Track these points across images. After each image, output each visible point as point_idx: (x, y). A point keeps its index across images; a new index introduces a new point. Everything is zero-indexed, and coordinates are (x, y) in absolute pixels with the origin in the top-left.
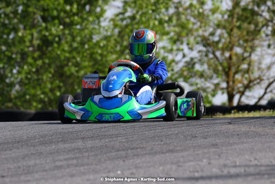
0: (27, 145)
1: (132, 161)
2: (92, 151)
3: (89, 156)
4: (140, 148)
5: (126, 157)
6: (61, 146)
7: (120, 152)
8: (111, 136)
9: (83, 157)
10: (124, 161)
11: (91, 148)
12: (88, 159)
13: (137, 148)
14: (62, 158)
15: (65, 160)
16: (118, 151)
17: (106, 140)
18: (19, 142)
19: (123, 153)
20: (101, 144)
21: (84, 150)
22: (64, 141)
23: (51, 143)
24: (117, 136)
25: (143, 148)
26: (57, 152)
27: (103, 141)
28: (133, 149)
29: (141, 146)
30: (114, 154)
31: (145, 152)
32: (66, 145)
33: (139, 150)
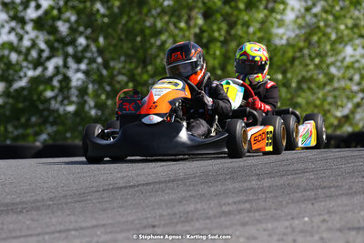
0: (185, 184)
1: (323, 203)
2: (269, 192)
3: (266, 198)
4: (334, 186)
5: (315, 199)
6: (230, 185)
7: (308, 193)
8: (295, 172)
9: (258, 199)
10: (313, 204)
11: (269, 187)
12: (265, 201)
13: (331, 187)
14: (230, 201)
15: (235, 203)
16: (305, 191)
17: (289, 177)
18: (173, 181)
19: (311, 194)
20: (282, 182)
21: (259, 191)
22: (232, 179)
23: (216, 181)
24: (304, 171)
25: (338, 186)
26: (224, 193)
27: (285, 178)
28: (325, 188)
29: (336, 184)
30: (300, 195)
31: (340, 192)
32: (237, 185)
33: (333, 189)
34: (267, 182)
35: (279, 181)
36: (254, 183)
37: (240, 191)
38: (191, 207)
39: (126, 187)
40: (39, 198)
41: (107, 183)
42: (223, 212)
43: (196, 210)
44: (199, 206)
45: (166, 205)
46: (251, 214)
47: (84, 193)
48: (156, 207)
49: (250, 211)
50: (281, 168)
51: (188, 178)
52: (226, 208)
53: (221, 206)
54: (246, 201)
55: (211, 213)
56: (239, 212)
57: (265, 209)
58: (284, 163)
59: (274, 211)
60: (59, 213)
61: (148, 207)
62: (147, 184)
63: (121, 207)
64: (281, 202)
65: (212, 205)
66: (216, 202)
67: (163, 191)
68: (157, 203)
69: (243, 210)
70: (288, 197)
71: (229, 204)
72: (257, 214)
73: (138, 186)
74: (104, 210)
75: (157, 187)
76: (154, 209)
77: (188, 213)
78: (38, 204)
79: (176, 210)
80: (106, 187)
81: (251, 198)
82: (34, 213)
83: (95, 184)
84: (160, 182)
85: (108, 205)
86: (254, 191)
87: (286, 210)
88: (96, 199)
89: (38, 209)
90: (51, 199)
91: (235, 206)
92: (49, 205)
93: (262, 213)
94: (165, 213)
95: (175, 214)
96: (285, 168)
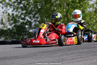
34: (84, 50)
35: (88, 50)
36: (81, 51)
37: (77, 53)
38: (64, 57)
39: (47, 52)
40: (24, 55)
41: (42, 51)
42: (73, 58)
43: (66, 58)
44: (66, 57)
45: (58, 56)
46: (80, 59)
47: (36, 53)
48: (55, 57)
49: (80, 58)
50: (88, 47)
51: (63, 49)
52: (73, 57)
53: (72, 57)
54: (79, 55)
55: (69, 59)
56: (77, 58)
57: (84, 58)
58: (89, 45)
59: (86, 58)
60: (29, 59)
61: (53, 57)
62: (53, 51)
63: (45, 57)
64: (88, 56)
65: (70, 57)
66: (71, 56)
67: (57, 53)
68: (55, 56)
69: (78, 58)
70: (90, 54)
71: (74, 56)
72: (82, 59)
73: (50, 51)
74: (41, 58)
75: (55, 51)
76: (54, 58)
77: (63, 59)
78: (24, 56)
79: (60, 58)
80: (42, 52)
81: (80, 55)
82: (22, 59)
83: (39, 51)
84: (56, 50)
85: (42, 56)
86: (81, 52)
87: (90, 58)
88: (39, 55)
89: (24, 58)
90: (27, 55)
91: (76, 57)
92: (27, 57)
93: (83, 58)
94: (57, 59)
95: (60, 59)
96: (89, 46)
